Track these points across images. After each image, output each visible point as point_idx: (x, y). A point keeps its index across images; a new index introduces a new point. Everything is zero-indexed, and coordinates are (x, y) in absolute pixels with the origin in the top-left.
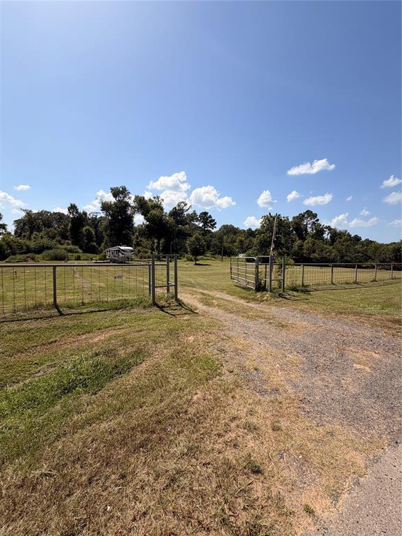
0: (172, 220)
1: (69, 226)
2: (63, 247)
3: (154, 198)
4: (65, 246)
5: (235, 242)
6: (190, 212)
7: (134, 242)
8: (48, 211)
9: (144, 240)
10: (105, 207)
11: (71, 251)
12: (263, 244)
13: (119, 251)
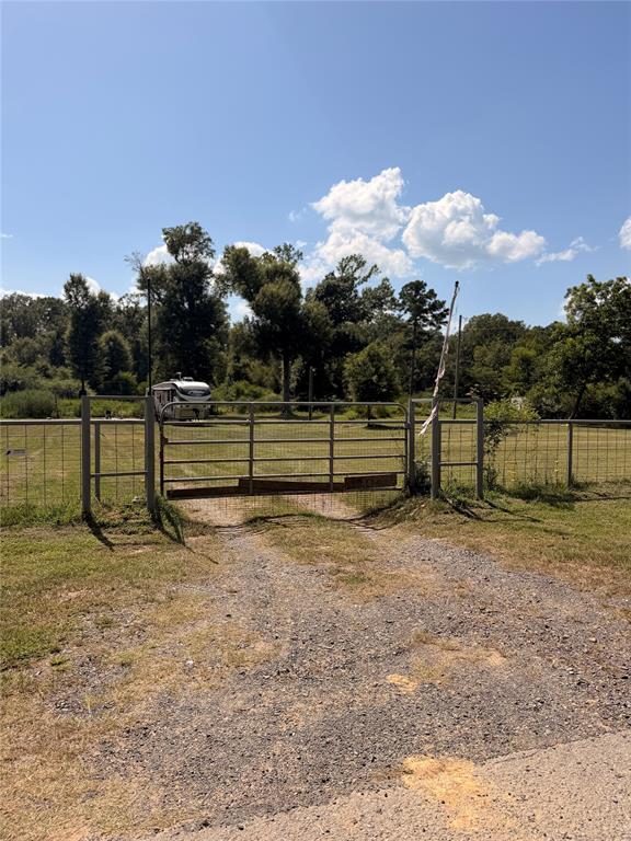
0: (319, 309)
1: (67, 332)
2: (51, 383)
3: (278, 250)
4: (56, 382)
5: (508, 363)
6: (374, 283)
7: (229, 370)
8: (25, 294)
9: (256, 363)
10: (150, 280)
11: (68, 394)
12: (572, 368)
13: (173, 392)
